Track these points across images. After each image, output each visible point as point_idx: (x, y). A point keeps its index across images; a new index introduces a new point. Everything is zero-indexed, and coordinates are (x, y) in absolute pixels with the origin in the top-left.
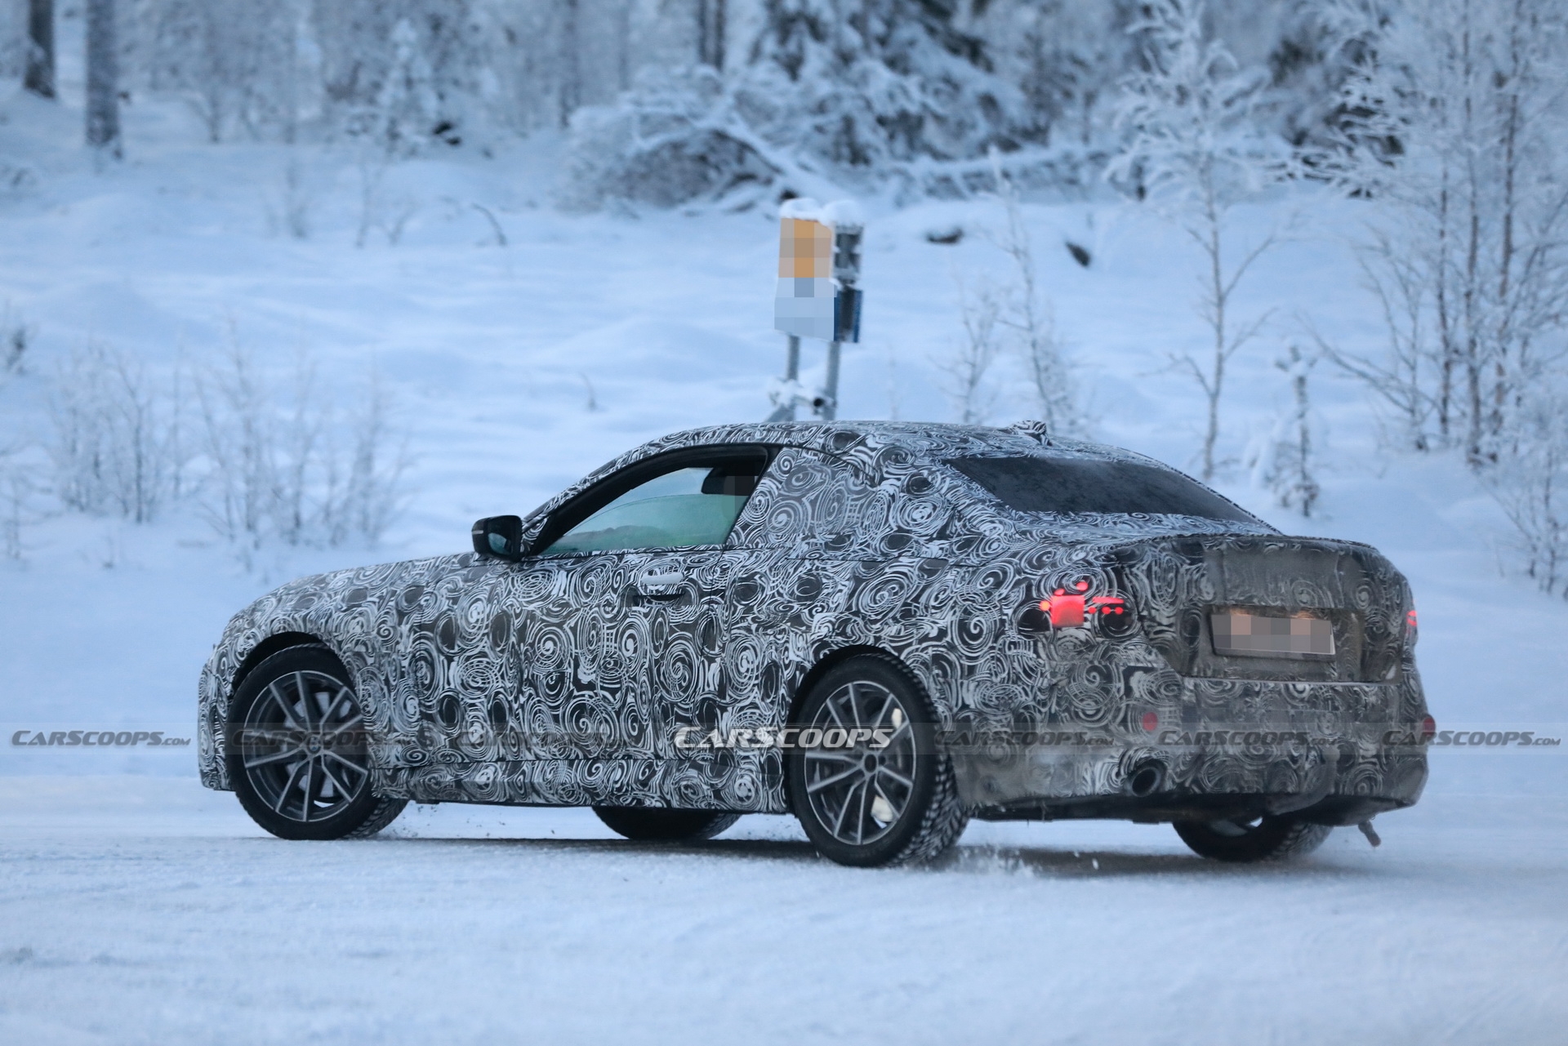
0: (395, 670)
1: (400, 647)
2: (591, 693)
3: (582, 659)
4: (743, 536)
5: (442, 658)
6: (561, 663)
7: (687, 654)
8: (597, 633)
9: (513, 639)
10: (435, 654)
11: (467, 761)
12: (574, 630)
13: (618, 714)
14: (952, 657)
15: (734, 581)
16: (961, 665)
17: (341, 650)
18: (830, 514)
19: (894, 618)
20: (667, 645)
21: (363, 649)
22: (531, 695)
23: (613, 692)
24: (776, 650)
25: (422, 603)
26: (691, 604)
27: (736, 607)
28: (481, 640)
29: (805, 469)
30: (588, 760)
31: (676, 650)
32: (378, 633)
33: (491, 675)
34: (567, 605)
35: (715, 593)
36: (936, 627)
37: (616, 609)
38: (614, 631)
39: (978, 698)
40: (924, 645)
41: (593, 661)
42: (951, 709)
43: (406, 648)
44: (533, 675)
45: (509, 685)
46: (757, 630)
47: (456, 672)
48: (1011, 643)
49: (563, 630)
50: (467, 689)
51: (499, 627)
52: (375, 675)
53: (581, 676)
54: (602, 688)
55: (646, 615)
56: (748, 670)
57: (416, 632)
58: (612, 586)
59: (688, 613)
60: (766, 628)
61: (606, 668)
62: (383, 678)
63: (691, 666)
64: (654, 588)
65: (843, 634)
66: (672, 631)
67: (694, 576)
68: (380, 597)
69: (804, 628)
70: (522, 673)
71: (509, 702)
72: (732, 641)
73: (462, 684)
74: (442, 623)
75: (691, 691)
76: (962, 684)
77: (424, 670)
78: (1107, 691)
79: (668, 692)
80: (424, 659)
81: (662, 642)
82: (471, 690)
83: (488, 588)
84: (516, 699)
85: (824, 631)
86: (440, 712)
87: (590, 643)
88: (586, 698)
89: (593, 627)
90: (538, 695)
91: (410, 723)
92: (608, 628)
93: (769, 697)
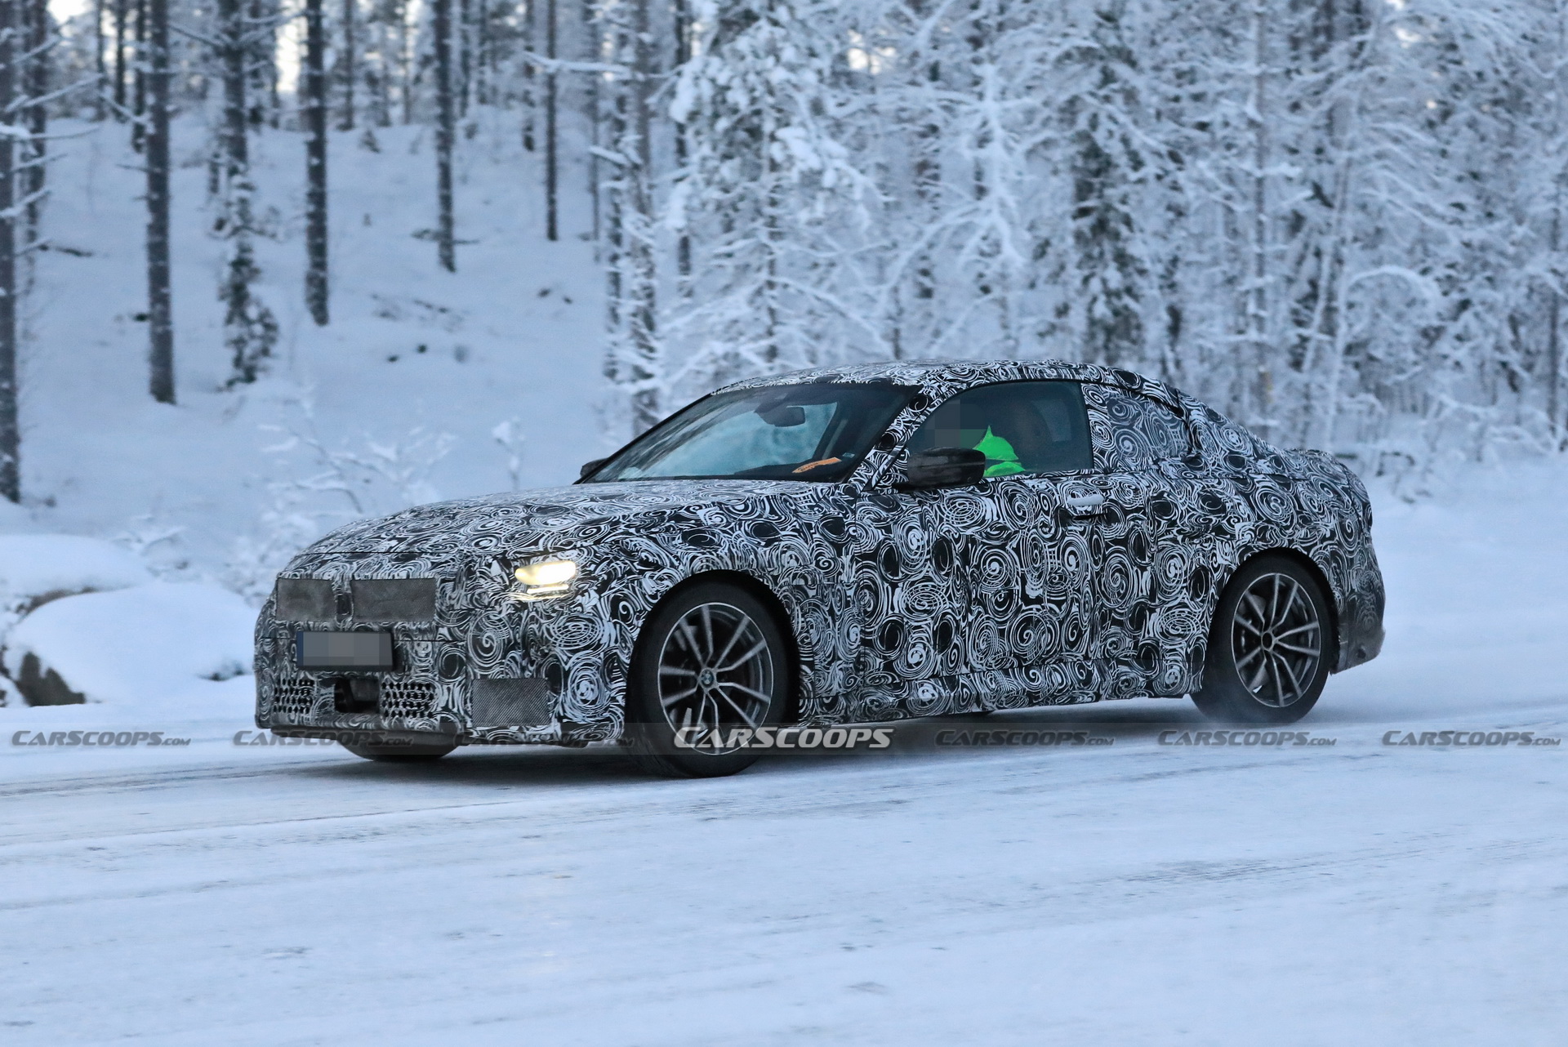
0: (840, 600)
1: (844, 578)
2: (1039, 607)
3: (1029, 576)
4: (1105, 460)
5: (886, 585)
6: (1008, 582)
7: (1124, 565)
8: (1040, 553)
9: (957, 563)
10: (879, 581)
12: (1018, 550)
13: (1061, 623)
14: (1342, 553)
15: (1148, 500)
16: (1346, 558)
17: (776, 584)
18: (1163, 440)
19: (1299, 524)
20: (1105, 558)
21: (802, 582)
22: (979, 613)
23: (1059, 604)
24: (1204, 556)
25: (852, 533)
26: (1119, 522)
27: (1159, 523)
28: (924, 565)
29: (1115, 401)
31: (1114, 562)
32: (817, 565)
33: (938, 597)
34: (1005, 528)
35: (1137, 510)
36: (1328, 529)
37: (1053, 531)
38: (1056, 549)
39: (1357, 583)
40: (1324, 544)
41: (1040, 577)
42: (1344, 594)
43: (849, 578)
44: (981, 595)
45: (957, 605)
46: (1183, 540)
47: (900, 597)
49: (1007, 552)
50: (911, 613)
51: (941, 551)
52: (818, 607)
53: (1029, 592)
54: (1049, 601)
55: (1082, 533)
56: (1176, 576)
57: (858, 562)
58: (1042, 509)
59: (1118, 529)
60: (1193, 539)
61: (1052, 583)
62: (827, 609)
63: (1127, 576)
64: (1083, 509)
65: (1264, 539)
66: (1108, 546)
67: (1113, 497)
68: (797, 531)
69: (1229, 537)
70: (970, 593)
71: (956, 621)
72: (1159, 551)
73: (907, 608)
74: (883, 553)
75: (1127, 597)
76: (1349, 573)
77: (868, 598)
79: (1108, 600)
80: (868, 587)
81: (1101, 556)
82: (916, 614)
83: (916, 516)
84: (964, 618)
85: (1247, 538)
86: (881, 638)
87: (1034, 561)
88: (1034, 611)
89: (1036, 546)
90: (987, 612)
91: (851, 650)
92: (1050, 547)
93: (1199, 596)
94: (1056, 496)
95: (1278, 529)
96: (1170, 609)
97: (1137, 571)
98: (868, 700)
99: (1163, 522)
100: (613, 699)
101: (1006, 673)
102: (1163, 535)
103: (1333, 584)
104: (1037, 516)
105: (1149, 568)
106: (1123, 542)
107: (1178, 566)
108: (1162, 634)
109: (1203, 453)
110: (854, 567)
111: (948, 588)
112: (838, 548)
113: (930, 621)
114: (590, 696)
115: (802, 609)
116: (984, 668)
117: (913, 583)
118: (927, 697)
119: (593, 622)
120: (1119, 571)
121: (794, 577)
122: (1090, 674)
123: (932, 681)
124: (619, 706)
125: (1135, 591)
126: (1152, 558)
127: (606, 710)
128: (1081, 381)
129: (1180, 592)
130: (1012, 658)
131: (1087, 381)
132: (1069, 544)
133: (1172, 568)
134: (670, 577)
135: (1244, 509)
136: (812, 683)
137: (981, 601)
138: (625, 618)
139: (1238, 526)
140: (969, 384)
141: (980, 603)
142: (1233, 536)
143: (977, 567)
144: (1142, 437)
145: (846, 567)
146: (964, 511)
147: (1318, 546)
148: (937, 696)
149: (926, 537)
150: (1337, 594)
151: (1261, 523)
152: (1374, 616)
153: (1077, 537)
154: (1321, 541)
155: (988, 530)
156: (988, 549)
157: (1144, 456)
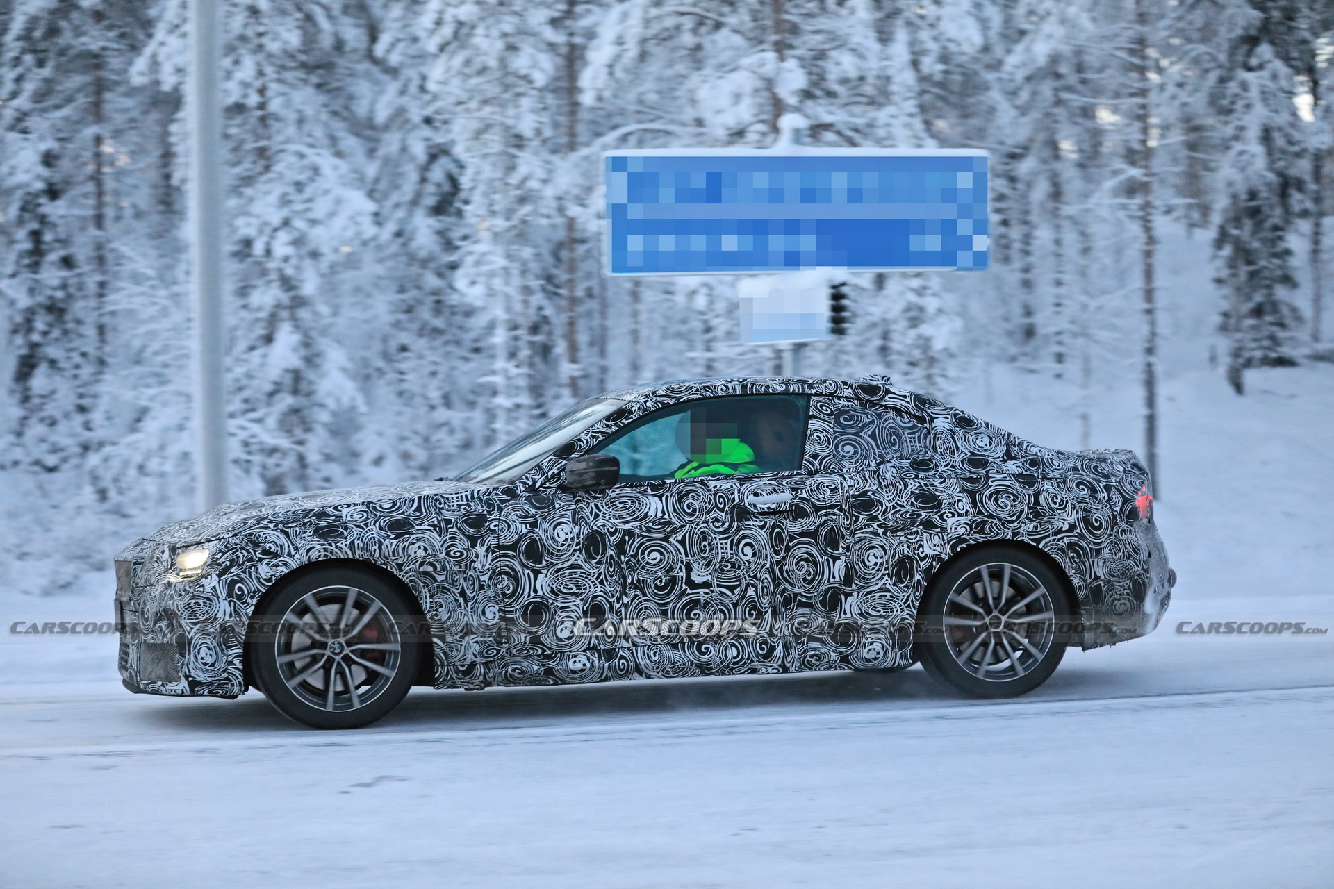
94: (736, 495)
95: (1000, 523)
96: (869, 593)
97: (828, 560)
98: (510, 669)
99: (861, 517)
100: (231, 663)
101: (675, 647)
102: (861, 529)
103: (1070, 571)
105: (843, 558)
106: (813, 534)
107: (878, 555)
108: (861, 614)
109: (937, 456)
110: (490, 556)
111: (599, 575)
112: (473, 541)
113: (578, 602)
114: (209, 660)
115: (430, 591)
116: (649, 643)
117: (558, 570)
118: (579, 666)
119: (210, 600)
120: (805, 560)
121: (422, 564)
122: (773, 649)
123: (588, 653)
124: (237, 669)
125: (826, 577)
127: (224, 671)
128: (812, 395)
129: (881, 579)
131: (819, 395)
132: (746, 536)
133: (872, 558)
134: (285, 564)
135: (965, 504)
136: (445, 653)
137: (638, 585)
138: (240, 598)
139: (950, 521)
140: (678, 399)
141: (636, 587)
142: (944, 530)
144: (868, 443)
145: (481, 557)
146: (624, 509)
147: (1051, 538)
148: (588, 665)
149: (576, 531)
150: (1076, 581)
151: (979, 518)
152: (1129, 600)
153: (756, 530)
154: (1056, 534)
155: (650, 525)
156: (648, 541)
157: (866, 458)
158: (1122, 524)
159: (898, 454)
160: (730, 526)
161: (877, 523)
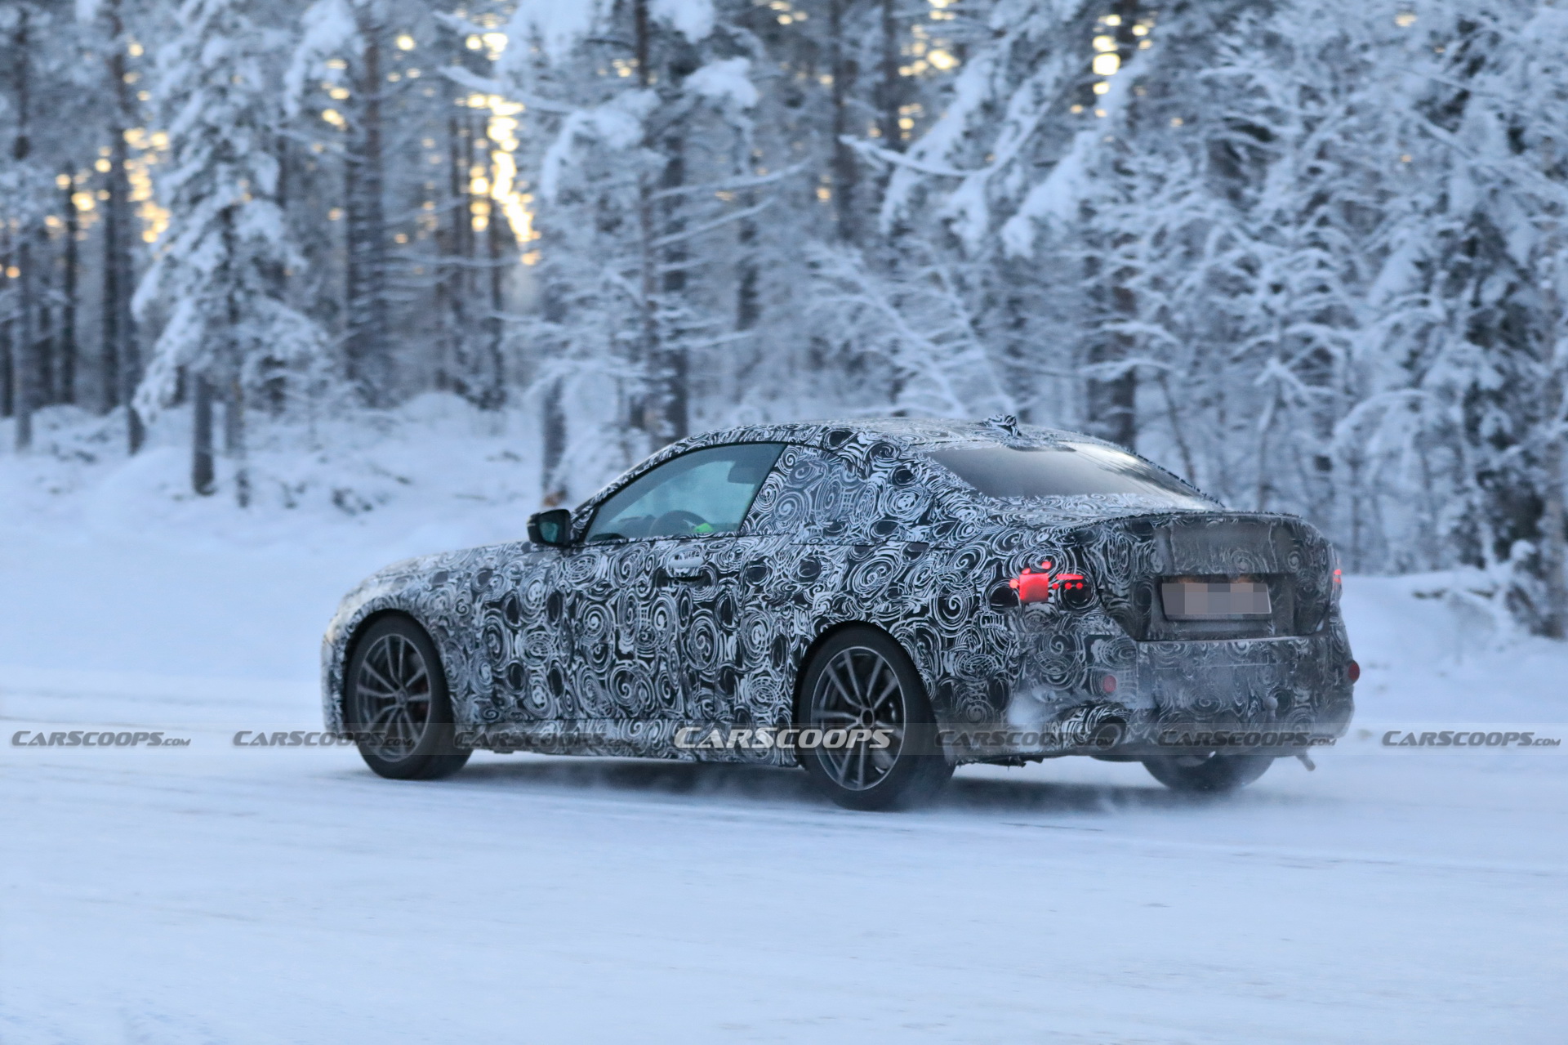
0: (472, 641)
1: (475, 622)
2: (630, 662)
3: (622, 632)
4: (754, 523)
5: (508, 631)
6: (605, 637)
7: (709, 628)
8: (634, 611)
10: (503, 627)
11: (532, 718)
12: (614, 607)
13: (653, 680)
14: (934, 631)
15: (747, 564)
16: (942, 638)
17: (428, 624)
18: (828, 504)
19: (883, 597)
20: (692, 620)
21: (445, 624)
22: (581, 663)
23: (649, 661)
24: (783, 625)
25: (492, 584)
26: (710, 585)
27: (748, 587)
28: (539, 616)
29: (806, 463)
30: (630, 719)
31: (699, 624)
32: (457, 609)
33: (548, 646)
34: (608, 586)
35: (732, 574)
36: (919, 604)
37: (649, 589)
38: (647, 608)
39: (957, 667)
40: (909, 620)
41: (631, 634)
42: (934, 677)
43: (479, 623)
44: (582, 646)
45: (563, 654)
46: (767, 607)
47: (520, 643)
48: (984, 617)
49: (606, 608)
50: (529, 658)
51: (554, 603)
52: (456, 646)
53: (621, 647)
54: (640, 658)
55: (674, 594)
56: (760, 643)
57: (486, 609)
58: (645, 569)
59: (709, 593)
60: (774, 606)
61: (642, 640)
62: (461, 648)
63: (712, 639)
64: (679, 571)
65: (839, 610)
66: (695, 609)
67: (713, 560)
68: (459, 579)
69: (806, 606)
70: (573, 643)
71: (564, 669)
72: (746, 617)
73: (526, 654)
74: (507, 602)
75: (713, 660)
76: (943, 654)
77: (495, 641)
78: (1071, 658)
79: (694, 661)
80: (494, 632)
81: (688, 618)
82: (532, 659)
83: (544, 571)
84: (570, 666)
85: (823, 608)
86: (509, 677)
87: (628, 618)
88: (627, 666)
89: (631, 605)
90: (587, 664)
91: (485, 686)
92: (643, 606)
93: (778, 666)
94: (662, 558)
95: (854, 601)
96: (756, 676)
97: (722, 635)
99: (752, 587)
102: (750, 601)
103: (920, 665)
104: (637, 576)
105: (735, 633)
106: (711, 605)
107: (762, 633)
108: (751, 700)
110: (484, 613)
111: (557, 638)
112: (474, 596)
113: (543, 667)
115: (444, 646)
117: (529, 632)
120: (704, 633)
121: (441, 618)
125: (721, 654)
126: (738, 624)
128: (787, 444)
129: (764, 660)
130: (619, 710)
132: (661, 604)
133: (757, 635)
137: (582, 652)
139: (816, 596)
141: (581, 654)
142: (810, 605)
143: (581, 620)
144: (806, 501)
145: (478, 613)
146: (581, 568)
147: (900, 622)
149: (544, 591)
150: (925, 677)
151: (841, 594)
152: (985, 706)
153: (668, 597)
154: (906, 617)
155: (595, 587)
156: (592, 604)
157: (798, 519)
158: (985, 609)
159: (828, 515)
160: (651, 591)
161: (762, 595)
